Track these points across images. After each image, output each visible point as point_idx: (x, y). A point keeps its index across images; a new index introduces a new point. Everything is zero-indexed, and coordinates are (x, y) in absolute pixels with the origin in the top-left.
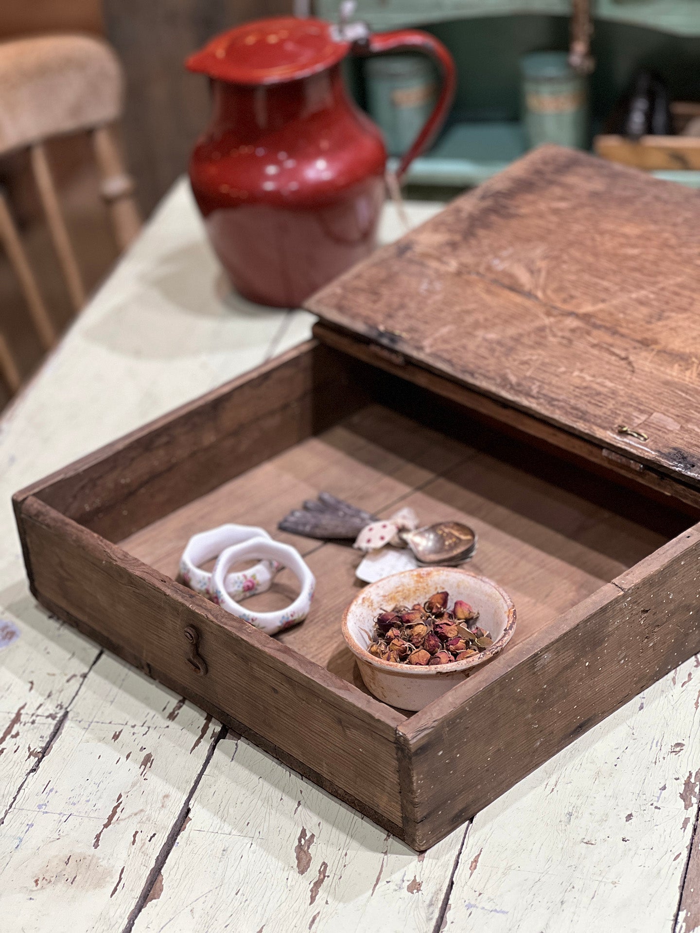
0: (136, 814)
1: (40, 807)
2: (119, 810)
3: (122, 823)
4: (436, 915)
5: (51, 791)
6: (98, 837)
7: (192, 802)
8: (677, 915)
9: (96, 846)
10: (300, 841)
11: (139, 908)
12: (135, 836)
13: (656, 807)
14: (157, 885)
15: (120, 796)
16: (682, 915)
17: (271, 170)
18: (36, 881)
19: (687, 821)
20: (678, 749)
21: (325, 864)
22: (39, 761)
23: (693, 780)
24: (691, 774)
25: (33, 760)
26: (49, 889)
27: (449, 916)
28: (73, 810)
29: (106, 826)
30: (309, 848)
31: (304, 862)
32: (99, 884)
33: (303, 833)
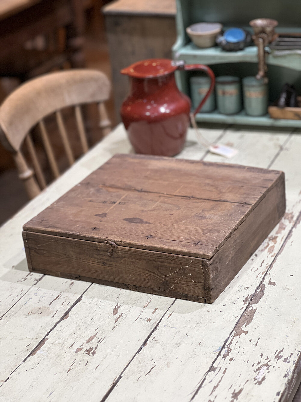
0: (65, 297)
1: (35, 294)
2: (60, 296)
3: (60, 299)
4: (154, 327)
5: (39, 290)
6: (51, 303)
7: (83, 295)
8: (232, 333)
9: (50, 305)
10: (116, 307)
11: (59, 322)
12: (63, 303)
13: (234, 303)
14: (67, 316)
15: (61, 292)
16: (234, 332)
17: (149, 107)
18: (29, 313)
19: (243, 308)
20: (247, 288)
21: (122, 313)
22: (38, 282)
23: (249, 297)
24: (249, 295)
25: (36, 282)
26: (32, 315)
27: (158, 328)
28: (45, 295)
29: (54, 300)
30: (118, 309)
31: (115, 312)
32: (49, 315)
33: (117, 305)
